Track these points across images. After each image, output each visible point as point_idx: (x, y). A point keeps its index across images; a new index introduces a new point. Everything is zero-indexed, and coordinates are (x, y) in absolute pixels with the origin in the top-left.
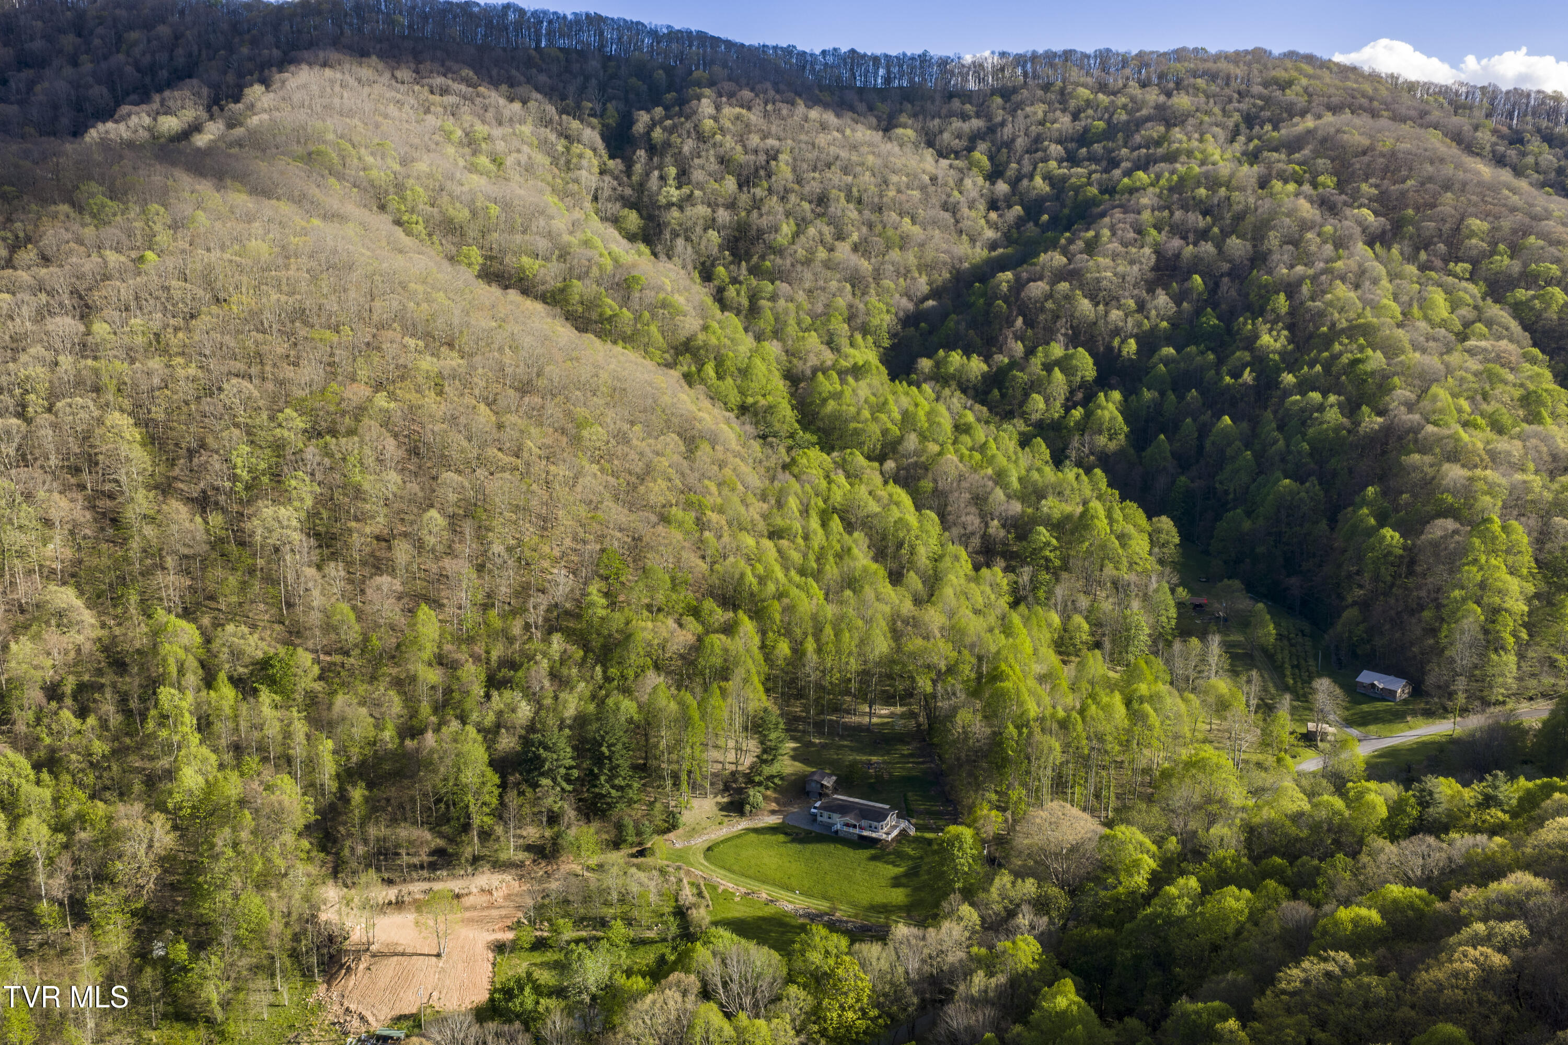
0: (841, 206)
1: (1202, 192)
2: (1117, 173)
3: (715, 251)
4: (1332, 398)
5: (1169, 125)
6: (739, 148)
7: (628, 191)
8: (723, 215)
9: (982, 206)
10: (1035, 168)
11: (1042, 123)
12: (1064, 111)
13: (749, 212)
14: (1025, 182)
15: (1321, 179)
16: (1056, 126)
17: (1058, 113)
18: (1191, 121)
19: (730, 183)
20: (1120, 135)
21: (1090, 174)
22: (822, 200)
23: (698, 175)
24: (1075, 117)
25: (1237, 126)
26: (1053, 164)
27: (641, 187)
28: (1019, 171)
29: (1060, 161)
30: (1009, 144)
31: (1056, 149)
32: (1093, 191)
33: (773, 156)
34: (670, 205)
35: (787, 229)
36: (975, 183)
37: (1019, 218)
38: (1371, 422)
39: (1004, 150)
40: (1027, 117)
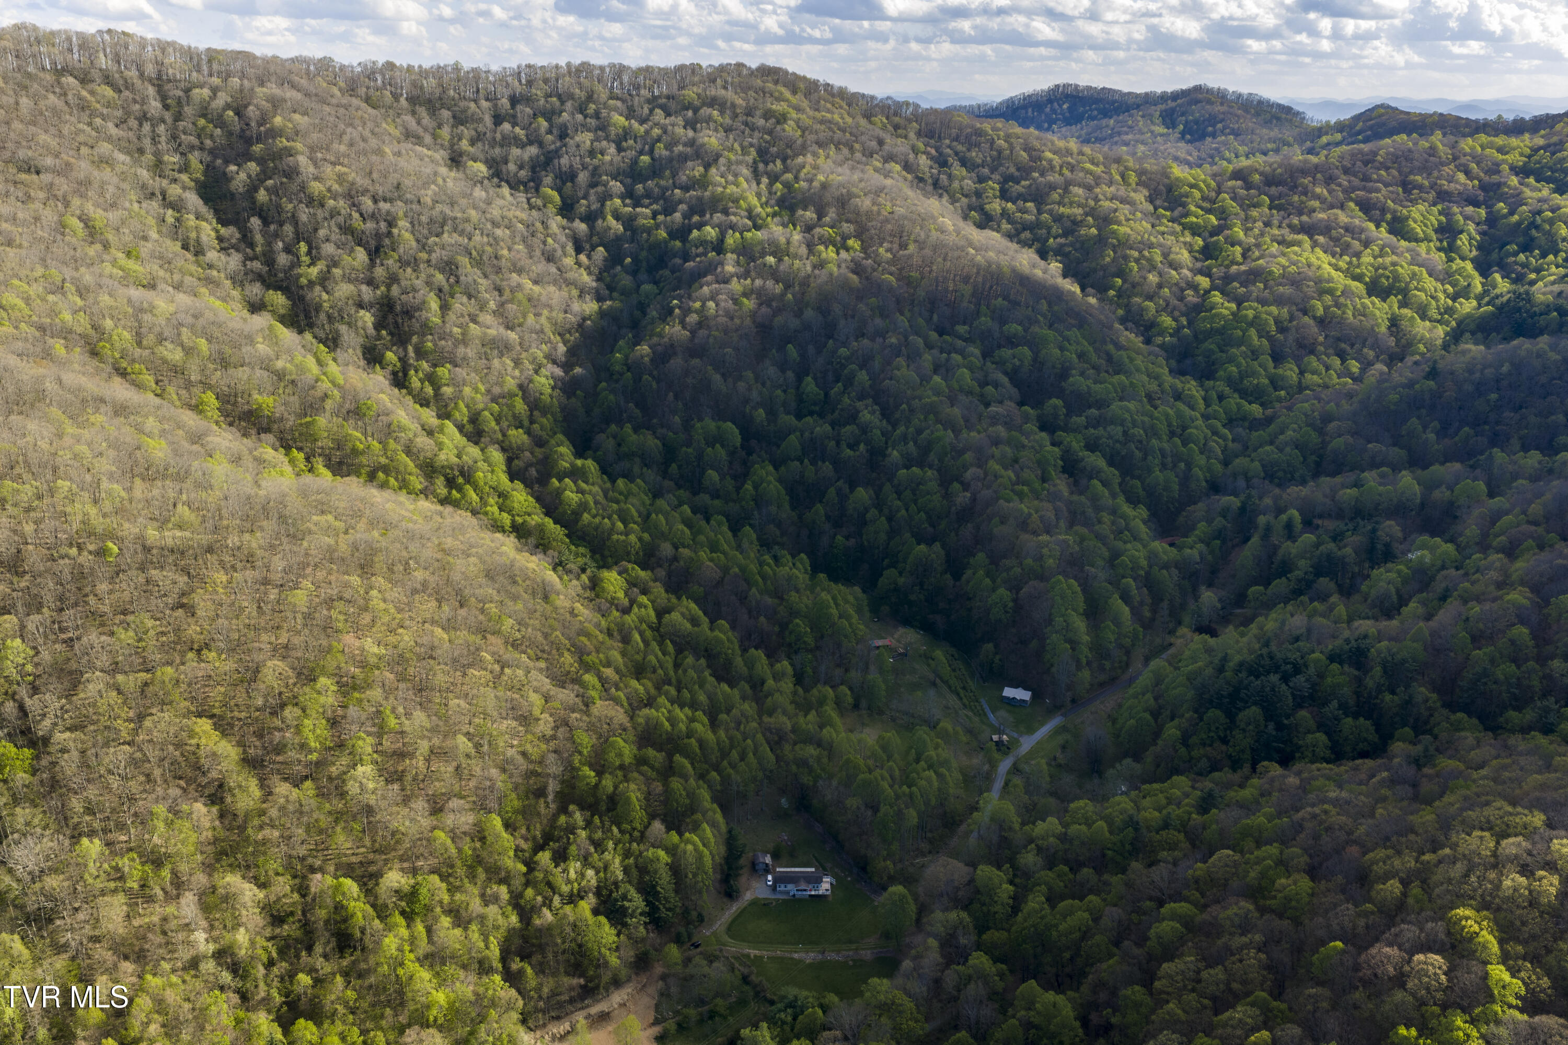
0: (469, 272)
1: (771, 260)
2: (678, 216)
3: (371, 331)
4: (929, 473)
5: (707, 167)
6: (356, 215)
7: (256, 265)
8: (367, 292)
9: (570, 249)
10: (603, 205)
11: (592, 153)
12: (607, 138)
13: (389, 287)
14: (600, 222)
15: (851, 242)
16: (607, 158)
17: (604, 143)
18: (722, 161)
19: (361, 255)
20: (667, 173)
21: (655, 215)
22: (449, 267)
23: (329, 249)
24: (620, 149)
25: (755, 162)
26: (618, 201)
27: (269, 261)
28: (589, 206)
29: (622, 197)
30: (571, 176)
31: (616, 186)
32: (663, 234)
33: (391, 224)
34: (311, 284)
35: (434, 304)
36: (556, 223)
37: (605, 260)
38: (962, 498)
39: (569, 184)
40: (578, 146)
